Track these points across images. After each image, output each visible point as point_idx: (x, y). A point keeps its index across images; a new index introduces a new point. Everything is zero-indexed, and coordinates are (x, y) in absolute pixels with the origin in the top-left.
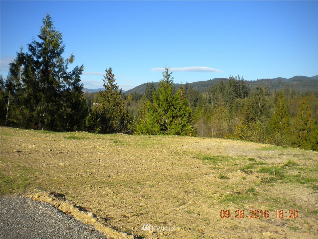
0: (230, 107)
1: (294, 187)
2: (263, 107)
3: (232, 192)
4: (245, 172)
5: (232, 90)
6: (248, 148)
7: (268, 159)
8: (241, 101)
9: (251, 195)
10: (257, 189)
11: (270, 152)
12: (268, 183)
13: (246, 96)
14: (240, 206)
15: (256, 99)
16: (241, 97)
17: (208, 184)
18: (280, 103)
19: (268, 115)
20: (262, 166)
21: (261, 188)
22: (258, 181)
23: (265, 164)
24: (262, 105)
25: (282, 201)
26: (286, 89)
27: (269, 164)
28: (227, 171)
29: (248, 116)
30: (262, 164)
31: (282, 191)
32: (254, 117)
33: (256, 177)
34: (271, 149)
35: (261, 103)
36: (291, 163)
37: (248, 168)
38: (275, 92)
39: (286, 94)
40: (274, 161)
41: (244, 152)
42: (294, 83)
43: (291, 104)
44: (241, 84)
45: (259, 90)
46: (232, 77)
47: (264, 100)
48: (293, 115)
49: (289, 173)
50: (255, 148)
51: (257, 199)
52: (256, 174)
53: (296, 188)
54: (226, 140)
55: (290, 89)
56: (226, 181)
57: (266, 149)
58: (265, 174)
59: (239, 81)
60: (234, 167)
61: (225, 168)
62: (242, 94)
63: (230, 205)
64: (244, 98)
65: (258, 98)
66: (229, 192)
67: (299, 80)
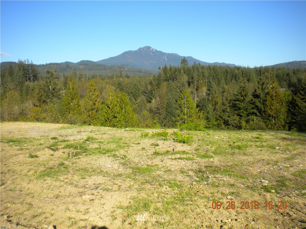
0: (20, 91)
1: (97, 157)
2: (54, 89)
3: (45, 168)
4: (52, 149)
5: (21, 74)
6: (48, 129)
7: (69, 137)
8: (31, 84)
9: (62, 169)
10: (66, 163)
11: (69, 130)
12: (75, 156)
13: (36, 79)
14: (55, 179)
15: (47, 83)
16: (31, 81)
17: (21, 164)
18: (70, 85)
19: (59, 97)
20: (64, 143)
21: (69, 162)
22: (66, 156)
23: (68, 141)
24: (53, 88)
25: (91, 170)
26: (73, 73)
27: (71, 141)
28: (34, 150)
29: (40, 99)
30: (65, 141)
31: (88, 162)
32: (46, 100)
33: (62, 152)
34: (69, 128)
35: (52, 86)
36: (90, 138)
37: (54, 146)
38: (64, 75)
39: (74, 78)
40: (75, 138)
41: (45, 133)
42: (81, 67)
43: (79, 87)
44: (30, 68)
45: (49, 74)
46: (20, 60)
47: (55, 83)
48: (82, 97)
49: (90, 147)
50: (54, 128)
51: (69, 171)
52: (62, 150)
53: (99, 158)
54: (24, 123)
55: (78, 73)
56: (37, 159)
57: (64, 128)
58: (70, 149)
59: (29, 65)
60: (39, 146)
61: (31, 149)
62: (31, 78)
63: (47, 179)
64: (34, 82)
65: (49, 81)
66: (42, 169)
67: (85, 64)
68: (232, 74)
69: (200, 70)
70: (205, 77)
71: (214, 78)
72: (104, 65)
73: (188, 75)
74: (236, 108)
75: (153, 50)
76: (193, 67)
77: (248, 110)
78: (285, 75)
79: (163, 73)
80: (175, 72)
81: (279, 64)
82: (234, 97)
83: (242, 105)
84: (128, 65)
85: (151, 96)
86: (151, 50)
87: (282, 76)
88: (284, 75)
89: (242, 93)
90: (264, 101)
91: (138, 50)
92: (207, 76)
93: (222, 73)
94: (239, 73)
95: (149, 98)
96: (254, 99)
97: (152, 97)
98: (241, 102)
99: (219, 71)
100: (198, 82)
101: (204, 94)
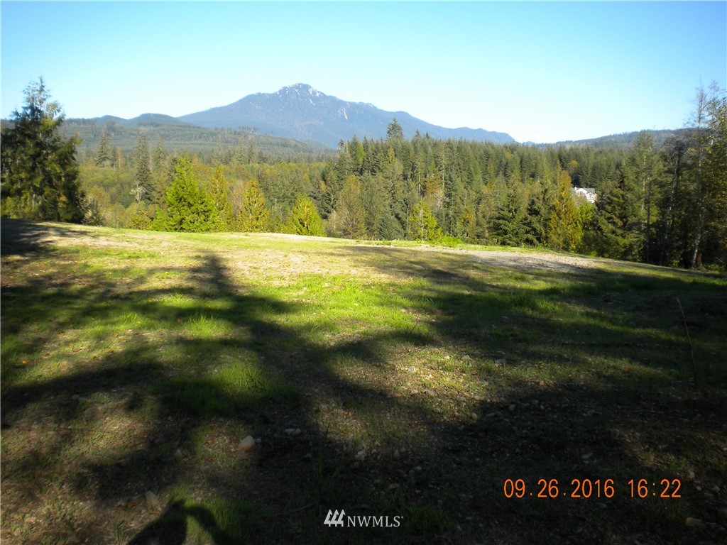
42: (143, 129)
67: (152, 124)
68: (497, 161)
69: (430, 150)
70: (441, 166)
71: (460, 169)
72: (199, 128)
73: (404, 160)
74: (500, 231)
75: (314, 93)
76: (414, 143)
77: (519, 235)
78: (613, 167)
79: (349, 155)
80: (376, 153)
81: (610, 137)
82: (496, 213)
83: (510, 226)
84: (255, 129)
85: (327, 206)
86: (311, 93)
87: (605, 169)
88: (610, 166)
89: (511, 207)
90: (546, 220)
91: (280, 91)
92: (444, 164)
93: (476, 158)
94: (514, 158)
95: (323, 210)
96: (530, 217)
97: (329, 207)
98: (508, 221)
99: (471, 154)
100: (426, 177)
101: (439, 203)
